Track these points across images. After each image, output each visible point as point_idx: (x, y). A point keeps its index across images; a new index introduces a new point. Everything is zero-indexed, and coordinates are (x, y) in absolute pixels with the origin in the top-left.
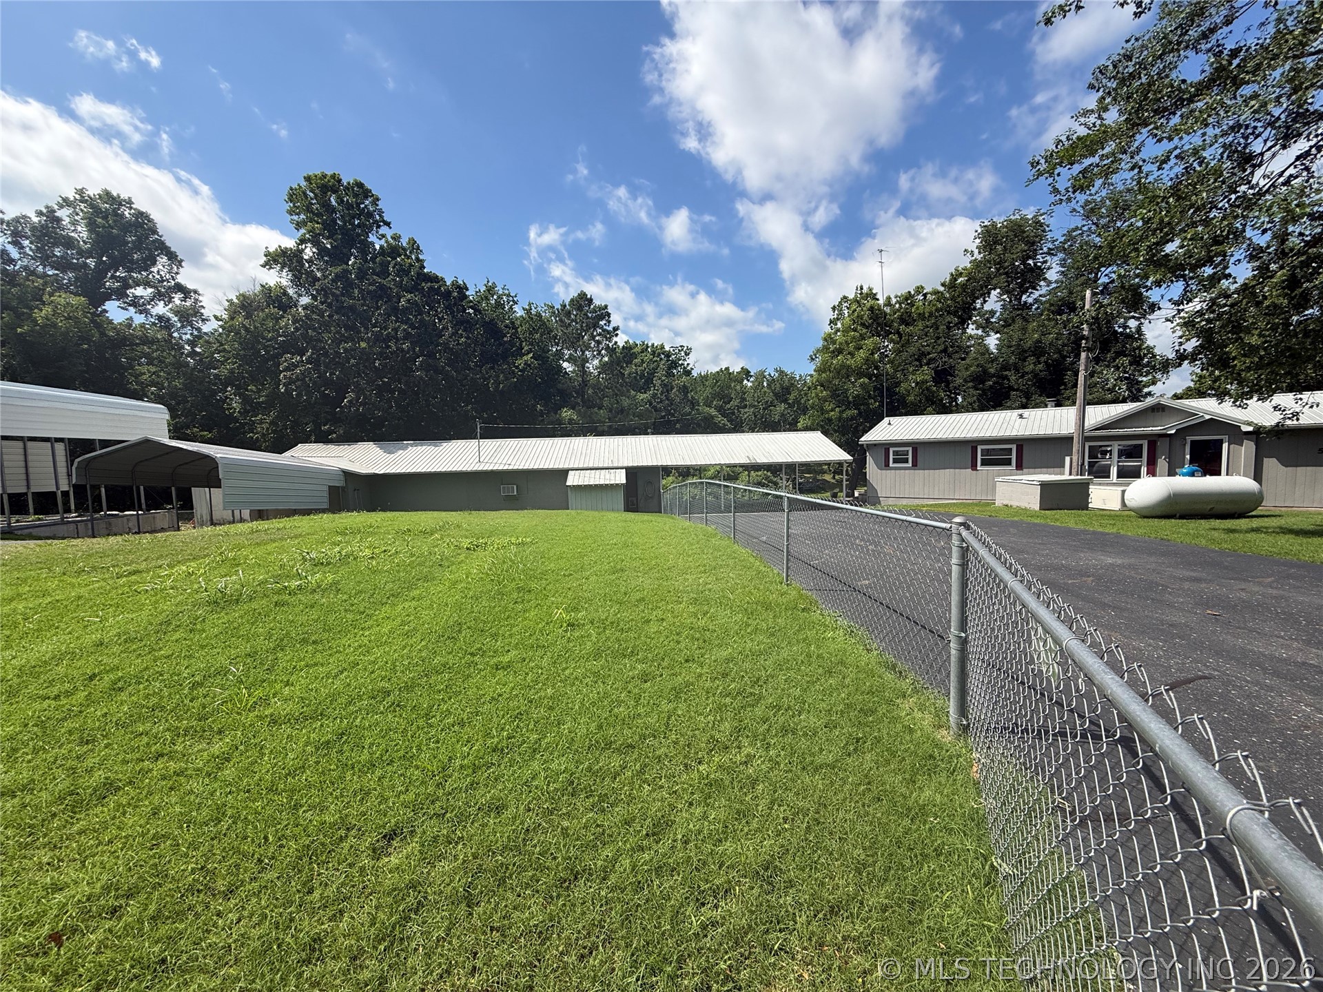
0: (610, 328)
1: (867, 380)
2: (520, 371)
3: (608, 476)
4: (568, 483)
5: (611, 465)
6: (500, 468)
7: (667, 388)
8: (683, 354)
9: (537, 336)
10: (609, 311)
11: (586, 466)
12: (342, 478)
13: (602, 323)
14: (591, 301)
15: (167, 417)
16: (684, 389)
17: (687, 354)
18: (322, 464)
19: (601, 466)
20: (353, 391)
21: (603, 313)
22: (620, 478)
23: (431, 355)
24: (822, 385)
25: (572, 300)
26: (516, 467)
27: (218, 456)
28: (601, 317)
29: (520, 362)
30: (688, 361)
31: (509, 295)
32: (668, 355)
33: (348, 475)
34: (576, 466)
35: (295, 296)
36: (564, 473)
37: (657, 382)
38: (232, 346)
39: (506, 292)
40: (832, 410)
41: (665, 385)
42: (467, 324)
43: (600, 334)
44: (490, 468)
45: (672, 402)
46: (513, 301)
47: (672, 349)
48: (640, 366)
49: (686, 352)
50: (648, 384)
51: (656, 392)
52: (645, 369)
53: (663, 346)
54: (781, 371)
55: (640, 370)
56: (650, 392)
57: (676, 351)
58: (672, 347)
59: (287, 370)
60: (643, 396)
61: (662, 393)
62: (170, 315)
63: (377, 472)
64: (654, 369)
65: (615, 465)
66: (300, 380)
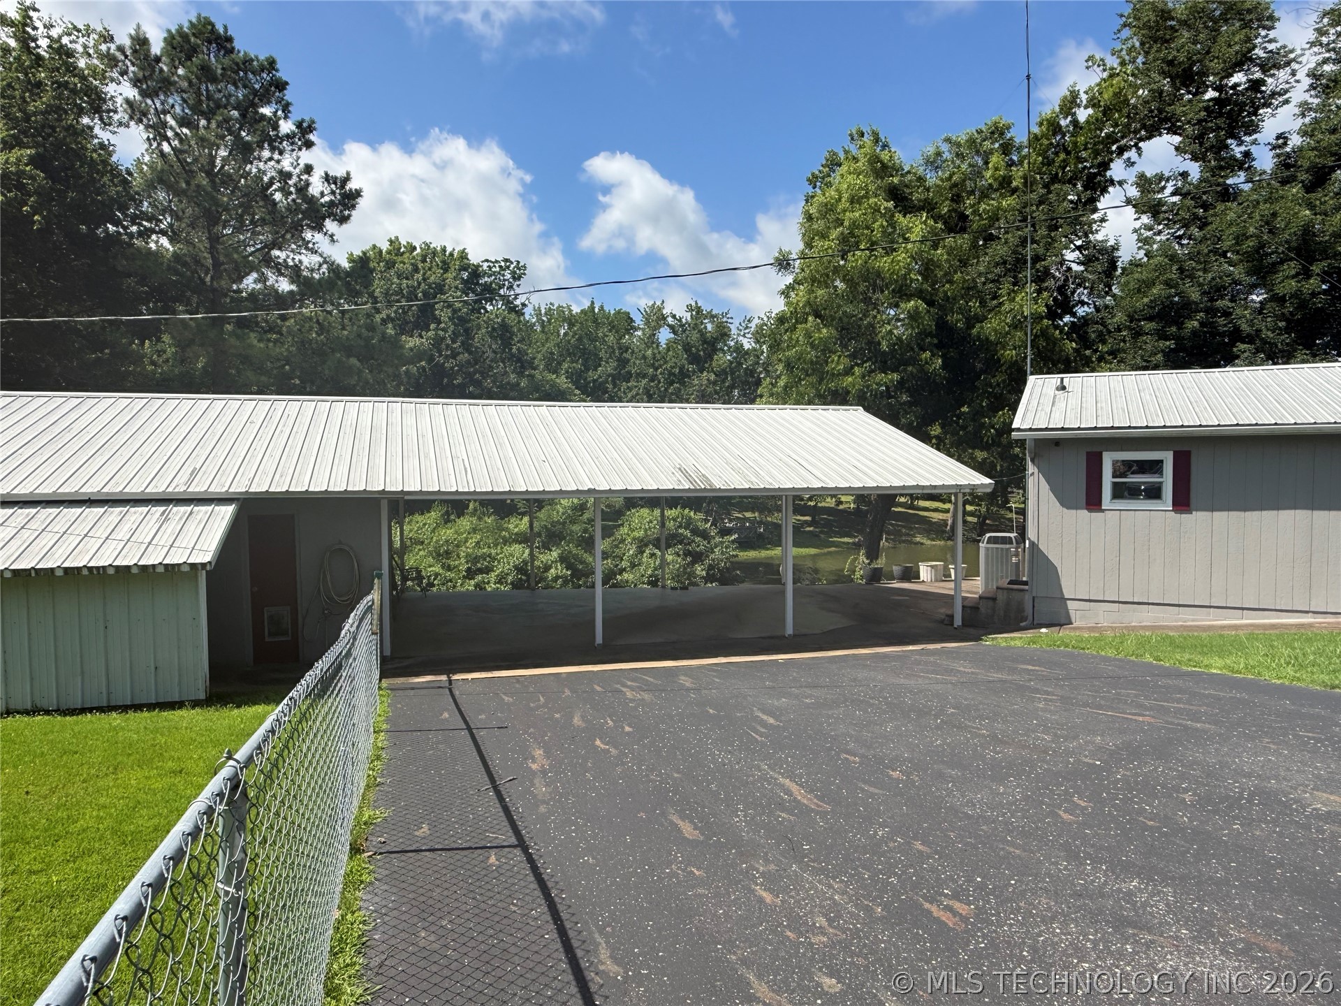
1: (922, 305)
5: (180, 487)
7: (464, 325)
8: (508, 276)
17: (517, 278)
21: (268, 81)
24: (817, 315)
28: (264, 92)
30: (518, 291)
32: (476, 272)
37: (442, 313)
40: (848, 371)
41: (461, 319)
45: (477, 358)
47: (486, 265)
48: (407, 279)
49: (513, 273)
50: (425, 317)
51: (441, 333)
52: (419, 284)
53: (467, 254)
54: (699, 310)
55: (408, 287)
56: (430, 334)
57: (494, 269)
58: (487, 261)
60: (411, 342)
61: (455, 337)
64: (440, 286)
65: (199, 487)
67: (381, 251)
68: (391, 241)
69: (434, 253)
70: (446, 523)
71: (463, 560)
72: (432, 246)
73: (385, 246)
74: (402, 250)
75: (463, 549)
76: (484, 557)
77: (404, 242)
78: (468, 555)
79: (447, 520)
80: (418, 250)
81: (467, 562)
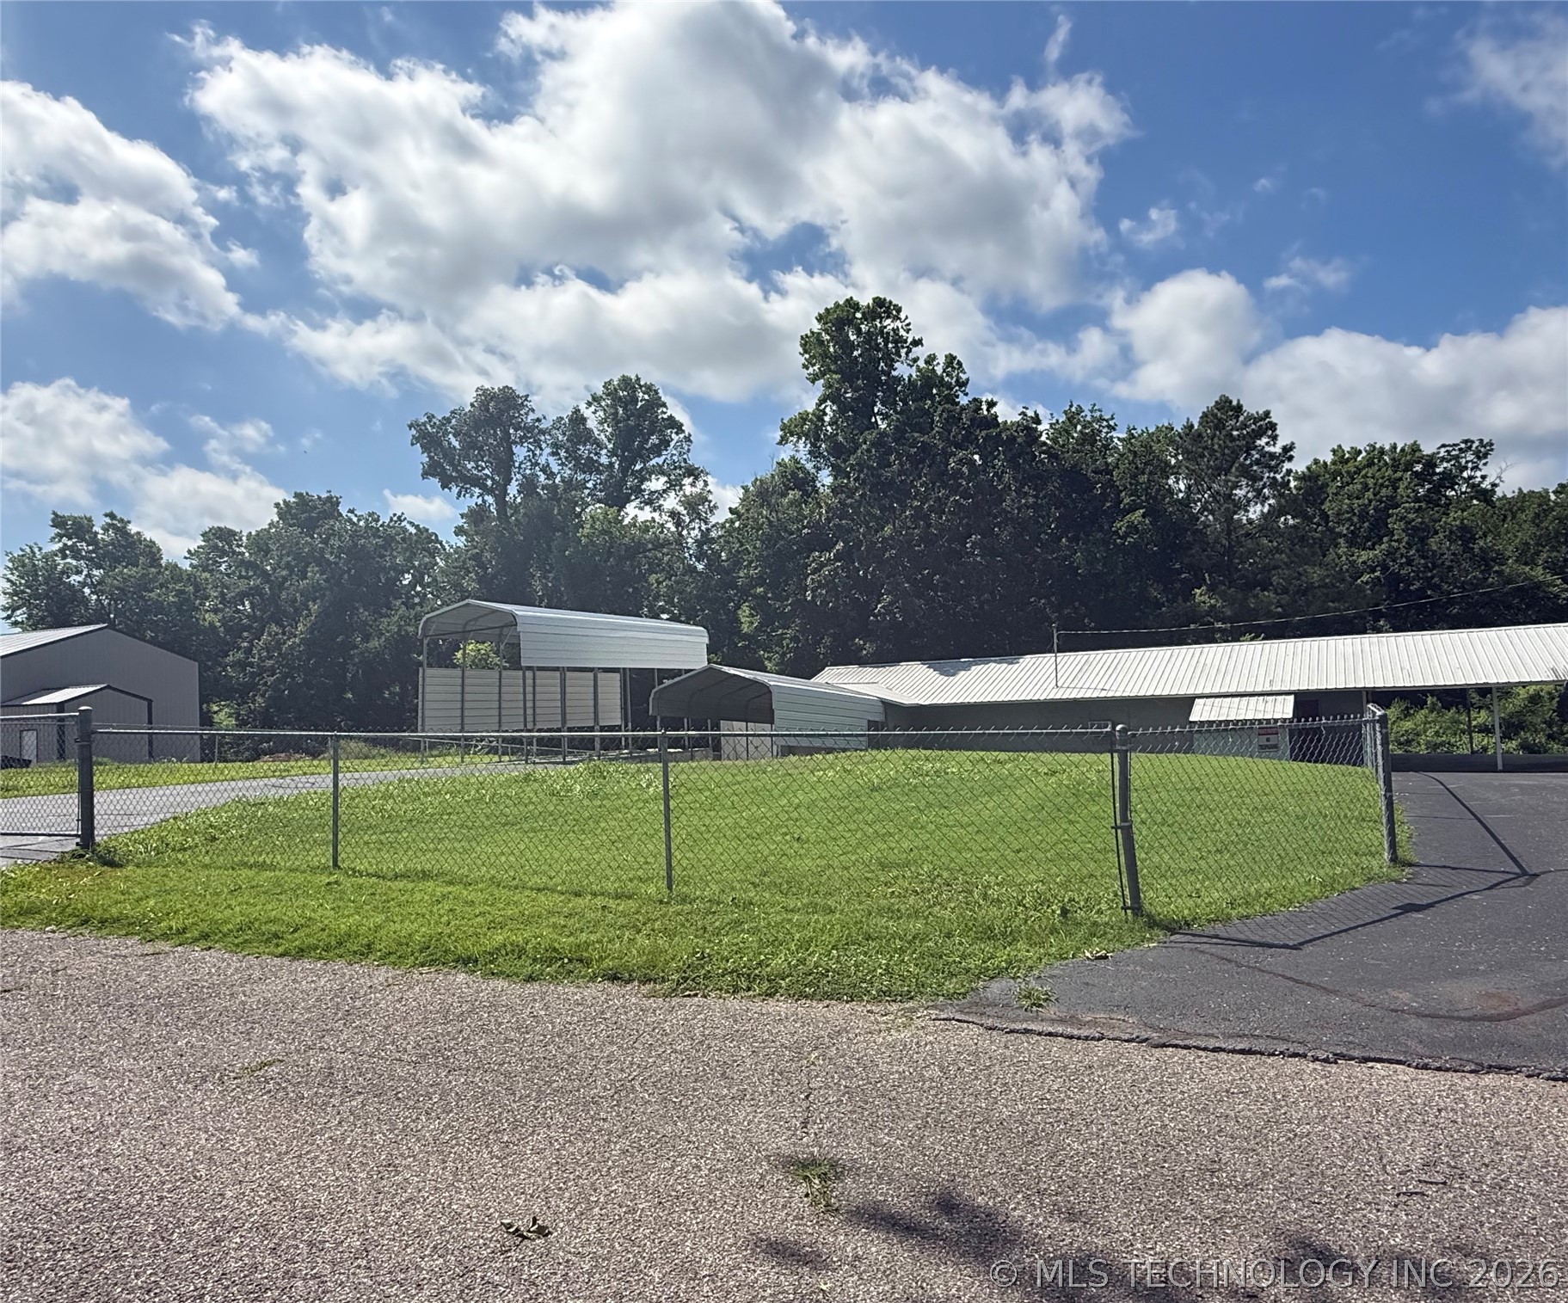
0: (1277, 449)
2: (1120, 538)
3: (1261, 706)
4: (1192, 719)
5: (1268, 688)
6: (1088, 695)
7: (1420, 535)
8: (1471, 457)
9: (1143, 478)
10: (1274, 420)
11: (1224, 690)
12: (881, 709)
13: (1263, 441)
14: (1239, 408)
15: (706, 640)
16: (1465, 535)
17: (1481, 456)
18: (852, 692)
19: (1250, 689)
20: (888, 593)
21: (1264, 425)
22: (1284, 709)
23: (987, 533)
25: (1205, 415)
26: (1118, 694)
27: (772, 683)
28: (1260, 433)
29: (1121, 525)
30: (1485, 470)
31: (1101, 419)
32: (1430, 462)
33: (888, 706)
34: (1207, 691)
35: (813, 471)
36: (1188, 702)
37: (1395, 526)
38: (753, 546)
39: (1097, 414)
41: (1415, 529)
42: (1038, 479)
43: (1258, 462)
44: (1072, 696)
45: (1434, 562)
46: (1109, 426)
47: (1443, 450)
48: (1358, 498)
49: (1477, 452)
50: (1377, 528)
51: (1395, 544)
52: (1370, 501)
53: (1419, 445)
55: (1359, 506)
56: (1383, 546)
57: (1453, 453)
58: (1443, 446)
59: (813, 573)
60: (1365, 556)
61: (1409, 546)
62: (681, 509)
63: (921, 702)
64: (1392, 498)
65: (1276, 688)
66: (829, 584)
67: (1325, 463)
68: (1334, 451)
69: (1382, 451)
70: (1406, 717)
71: (1423, 747)
72: (1378, 446)
73: (1329, 458)
74: (1347, 456)
75: (1423, 737)
76: (1442, 744)
77: (1347, 448)
78: (1428, 743)
79: (1406, 714)
80: (1364, 454)
81: (1427, 749)
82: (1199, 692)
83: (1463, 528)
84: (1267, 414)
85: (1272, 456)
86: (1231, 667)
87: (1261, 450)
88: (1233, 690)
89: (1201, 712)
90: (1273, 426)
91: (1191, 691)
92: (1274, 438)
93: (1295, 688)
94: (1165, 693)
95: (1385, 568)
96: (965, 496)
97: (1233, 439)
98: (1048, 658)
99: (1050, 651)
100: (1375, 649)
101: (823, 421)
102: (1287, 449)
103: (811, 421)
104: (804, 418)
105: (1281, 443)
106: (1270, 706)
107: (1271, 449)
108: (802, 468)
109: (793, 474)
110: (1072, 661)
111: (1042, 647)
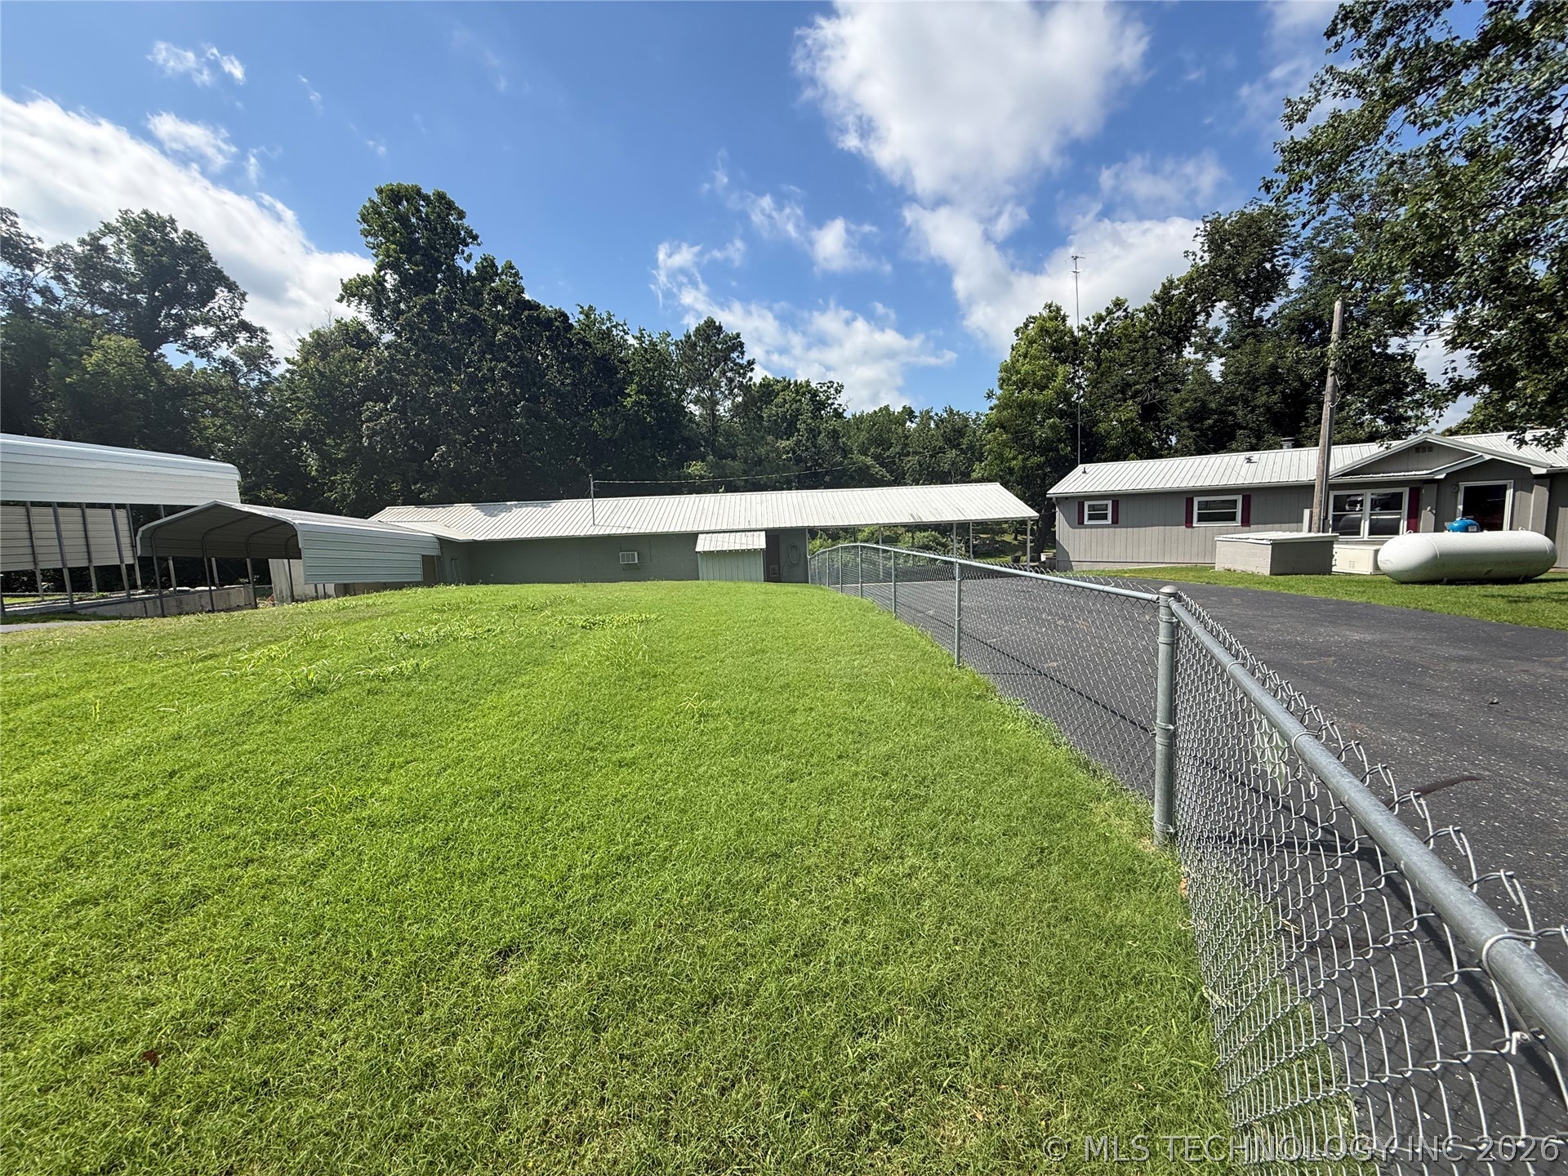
0: (744, 362)
1: (1057, 420)
3: (744, 540)
4: (698, 549)
5: (747, 527)
6: (618, 532)
7: (814, 433)
8: (833, 392)
10: (742, 340)
11: (718, 528)
12: (437, 546)
13: (734, 355)
14: (720, 328)
15: (238, 478)
16: (834, 435)
17: (838, 391)
18: (413, 530)
19: (736, 527)
20: (444, 443)
21: (736, 343)
22: (759, 541)
23: (534, 399)
24: (1000, 427)
25: (698, 329)
27: (297, 522)
28: (733, 349)
30: (839, 401)
32: (815, 394)
33: (443, 542)
34: (707, 529)
35: (376, 332)
36: (693, 537)
37: (801, 426)
38: (306, 393)
40: (1014, 457)
41: (811, 429)
42: (575, 360)
43: (732, 370)
44: (607, 532)
45: (819, 450)
47: (819, 386)
49: (836, 390)
50: (791, 429)
51: (800, 438)
53: (808, 382)
54: (951, 411)
56: (794, 439)
57: (824, 388)
58: (820, 384)
59: (369, 420)
60: (785, 443)
61: (808, 439)
62: (235, 358)
63: (476, 538)
64: (798, 410)
65: (753, 526)
66: (386, 431)
82: (701, 529)
83: (834, 431)
84: (738, 335)
85: (741, 366)
86: (721, 511)
87: (734, 362)
88: (724, 528)
89: (703, 545)
90: (741, 345)
91: (695, 529)
92: (743, 353)
93: (765, 526)
94: (677, 530)
95: (794, 452)
96: (511, 365)
97: (717, 349)
98: (585, 504)
99: (588, 497)
100: (810, 499)
101: (384, 288)
102: (751, 363)
103: (371, 285)
104: (364, 282)
105: (747, 357)
106: (750, 539)
107: (741, 361)
108: (364, 330)
109: (357, 334)
110: (605, 505)
111: (580, 493)
